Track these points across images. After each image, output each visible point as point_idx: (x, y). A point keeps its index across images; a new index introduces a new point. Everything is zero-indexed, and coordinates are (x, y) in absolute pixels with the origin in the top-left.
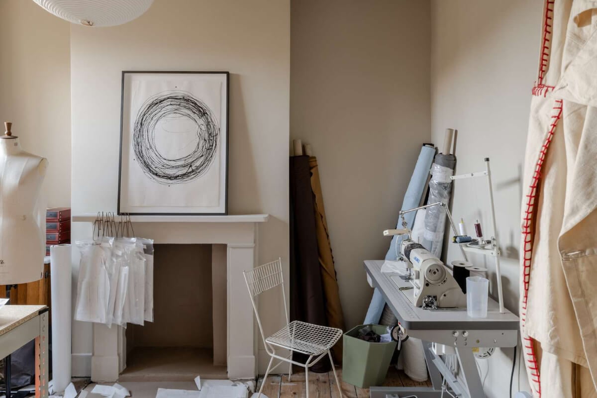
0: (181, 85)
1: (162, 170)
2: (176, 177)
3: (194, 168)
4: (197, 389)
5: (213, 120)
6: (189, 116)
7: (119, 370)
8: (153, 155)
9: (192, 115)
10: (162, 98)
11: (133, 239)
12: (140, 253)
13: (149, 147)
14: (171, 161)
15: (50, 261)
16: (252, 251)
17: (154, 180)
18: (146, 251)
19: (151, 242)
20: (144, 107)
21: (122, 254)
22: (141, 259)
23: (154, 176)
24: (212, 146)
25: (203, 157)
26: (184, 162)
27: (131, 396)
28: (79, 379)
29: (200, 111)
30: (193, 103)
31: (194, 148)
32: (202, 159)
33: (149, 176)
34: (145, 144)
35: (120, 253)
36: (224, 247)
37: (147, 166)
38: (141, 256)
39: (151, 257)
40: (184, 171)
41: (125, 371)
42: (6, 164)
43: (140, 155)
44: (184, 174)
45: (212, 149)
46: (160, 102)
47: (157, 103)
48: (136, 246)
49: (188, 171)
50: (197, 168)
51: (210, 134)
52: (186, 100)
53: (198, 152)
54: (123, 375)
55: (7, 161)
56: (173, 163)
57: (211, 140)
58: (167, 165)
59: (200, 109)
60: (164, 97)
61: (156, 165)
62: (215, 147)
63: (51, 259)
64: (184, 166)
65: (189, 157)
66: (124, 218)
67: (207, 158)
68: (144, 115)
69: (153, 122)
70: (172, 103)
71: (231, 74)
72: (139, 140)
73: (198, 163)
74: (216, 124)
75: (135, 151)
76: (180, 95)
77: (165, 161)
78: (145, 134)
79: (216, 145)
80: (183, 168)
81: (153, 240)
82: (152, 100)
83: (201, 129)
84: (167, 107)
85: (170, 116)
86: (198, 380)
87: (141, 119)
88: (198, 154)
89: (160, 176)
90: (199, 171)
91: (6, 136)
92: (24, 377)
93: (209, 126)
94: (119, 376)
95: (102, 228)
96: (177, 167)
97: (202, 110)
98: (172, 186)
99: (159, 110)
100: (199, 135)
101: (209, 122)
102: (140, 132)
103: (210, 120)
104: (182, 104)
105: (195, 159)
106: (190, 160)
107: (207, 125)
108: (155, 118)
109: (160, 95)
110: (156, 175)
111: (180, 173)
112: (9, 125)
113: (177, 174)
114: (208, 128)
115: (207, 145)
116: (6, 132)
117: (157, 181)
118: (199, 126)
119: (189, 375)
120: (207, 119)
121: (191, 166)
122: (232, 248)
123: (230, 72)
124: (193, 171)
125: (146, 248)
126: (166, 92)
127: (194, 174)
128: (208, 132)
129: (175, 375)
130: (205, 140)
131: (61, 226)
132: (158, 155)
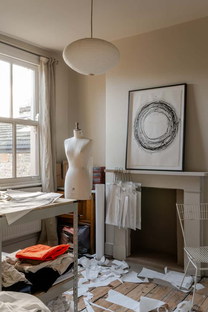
0: (159, 95)
1: (148, 145)
2: (155, 149)
3: (165, 143)
4: (165, 274)
5: (176, 114)
6: (162, 113)
7: (126, 255)
8: (143, 137)
9: (164, 112)
10: (148, 104)
11: (131, 183)
12: (134, 190)
13: (141, 132)
14: (152, 139)
15: (95, 192)
16: (199, 195)
17: (144, 151)
18: (137, 190)
19: (140, 185)
20: (139, 110)
21: (125, 190)
22: (134, 193)
23: (144, 148)
24: (176, 130)
25: (170, 137)
26: (159, 140)
27: (130, 268)
28: (108, 256)
29: (169, 109)
30: (165, 105)
31: (165, 131)
32: (170, 138)
33: (141, 148)
34: (139, 131)
35: (124, 189)
36: (182, 191)
37: (140, 142)
38: (135, 192)
39: (140, 193)
40: (159, 145)
41: (129, 256)
42: (76, 142)
43: (137, 137)
44: (160, 147)
45: (175, 131)
46: (147, 106)
47: (146, 107)
48: (132, 186)
49: (162, 145)
50: (167, 143)
51: (174, 123)
52: (161, 103)
53: (167, 133)
54: (128, 258)
55: (77, 141)
56: (153, 141)
57: (175, 126)
58: (151, 142)
59: (169, 108)
60: (149, 103)
61: (145, 142)
62: (177, 130)
63: (95, 191)
64: (159, 142)
65: (162, 137)
66: (128, 171)
67: (172, 137)
68: (139, 114)
69: (143, 118)
70: (153, 106)
71: (188, 84)
72: (136, 128)
73: (167, 141)
74: (178, 116)
75: (135, 135)
76: (158, 101)
77: (149, 140)
78: (140, 124)
79: (178, 129)
80: (159, 144)
81: (141, 184)
82: (143, 106)
83: (169, 120)
84: (151, 108)
85: (152, 113)
86: (166, 269)
87: (137, 117)
88: (167, 135)
89: (146, 148)
90: (168, 145)
91: (77, 129)
92: (85, 248)
93: (174, 118)
94: (126, 258)
95: (117, 176)
96: (155, 143)
97: (170, 109)
98: (153, 154)
99: (147, 111)
100: (168, 123)
101: (174, 115)
102: (137, 124)
103: (174, 114)
104: (159, 106)
105: (166, 138)
106: (163, 139)
107: (173, 117)
108: (145, 116)
109: (147, 102)
110: (145, 147)
111: (157, 146)
112: (78, 124)
113: (156, 147)
114: (173, 119)
115: (173, 130)
116: (76, 128)
117: (146, 151)
118: (168, 118)
119: (162, 266)
120: (173, 113)
121: (163, 142)
122: (187, 192)
123: (187, 83)
124: (164, 145)
125: (137, 188)
126: (151, 100)
127: (165, 147)
128: (173, 121)
129: (155, 264)
130: (171, 126)
131: (101, 175)
132: (146, 136)
